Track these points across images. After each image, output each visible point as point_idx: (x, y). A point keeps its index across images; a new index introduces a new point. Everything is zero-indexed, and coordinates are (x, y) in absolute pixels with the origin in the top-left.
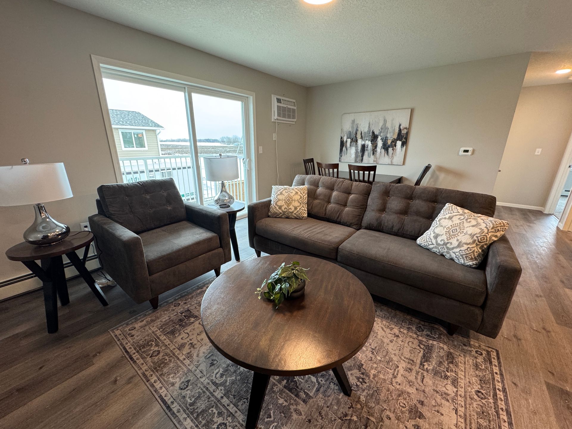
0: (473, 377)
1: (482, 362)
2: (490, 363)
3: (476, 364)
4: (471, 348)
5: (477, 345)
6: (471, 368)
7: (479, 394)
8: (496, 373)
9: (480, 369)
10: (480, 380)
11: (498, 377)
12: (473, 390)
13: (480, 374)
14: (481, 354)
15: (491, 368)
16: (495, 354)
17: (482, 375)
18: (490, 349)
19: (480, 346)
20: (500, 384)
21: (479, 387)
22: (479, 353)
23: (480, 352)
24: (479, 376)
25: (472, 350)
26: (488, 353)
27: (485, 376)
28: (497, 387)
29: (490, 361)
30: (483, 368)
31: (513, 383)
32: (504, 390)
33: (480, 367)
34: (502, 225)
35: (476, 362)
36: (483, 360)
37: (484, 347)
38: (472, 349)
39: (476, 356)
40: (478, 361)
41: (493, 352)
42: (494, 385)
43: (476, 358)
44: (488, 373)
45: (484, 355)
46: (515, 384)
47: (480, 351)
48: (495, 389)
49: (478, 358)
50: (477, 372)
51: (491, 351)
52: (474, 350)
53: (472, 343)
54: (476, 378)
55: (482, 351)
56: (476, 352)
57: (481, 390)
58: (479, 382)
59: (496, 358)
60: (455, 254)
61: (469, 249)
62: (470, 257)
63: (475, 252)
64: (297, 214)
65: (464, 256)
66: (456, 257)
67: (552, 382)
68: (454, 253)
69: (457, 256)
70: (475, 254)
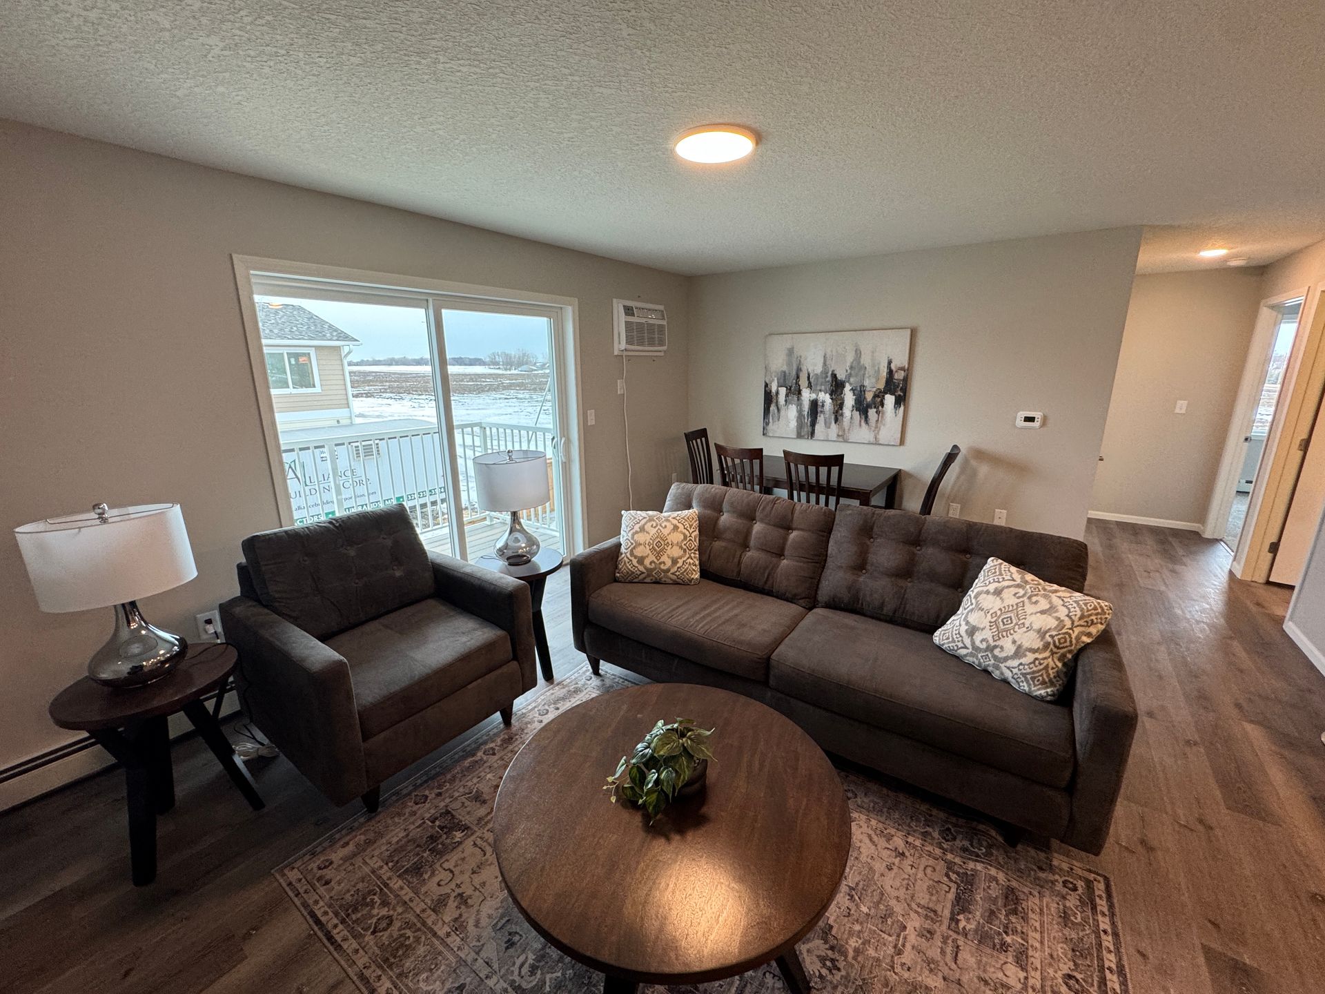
0: (1058, 943)
1: (1076, 908)
2: (1092, 909)
3: (1065, 912)
4: (1054, 875)
5: (1065, 866)
6: (1054, 922)
7: (1072, 982)
8: (1105, 932)
9: (1073, 923)
10: (1073, 950)
11: (1108, 941)
12: (1060, 974)
13: (1074, 935)
14: (1075, 889)
15: (1094, 919)
16: (1102, 886)
17: (1076, 937)
18: (1093, 875)
19: (1072, 869)
20: (1112, 957)
21: (1071, 964)
22: (1071, 886)
23: (1072, 883)
24: (1071, 940)
25: (1057, 881)
26: (1089, 885)
27: (1082, 940)
28: (1107, 964)
29: (1092, 904)
30: (1079, 920)
31: (1139, 951)
32: (1121, 971)
33: (1072, 918)
34: (1100, 610)
35: (1065, 906)
36: (1078, 903)
37: (1080, 872)
38: (1057, 877)
39: (1064, 892)
40: (1068, 904)
41: (1099, 882)
42: (1101, 959)
43: (1064, 898)
44: (1087, 932)
45: (1080, 891)
46: (1143, 955)
47: (1071, 880)
48: (1102, 969)
49: (1068, 897)
50: (1067, 931)
51: (1095, 880)
52: (1061, 880)
53: (1055, 863)
54: (1065, 946)
55: (1075, 882)
56: (1065, 883)
57: (1075, 974)
58: (1070, 953)
59: (1104, 895)
60: (1011, 671)
61: (1037, 662)
62: (1040, 678)
63: (1050, 669)
64: (677, 573)
65: (1029, 677)
66: (1013, 677)
67: (1216, 946)
68: (1008, 668)
69: (1016, 676)
70: (1051, 672)
